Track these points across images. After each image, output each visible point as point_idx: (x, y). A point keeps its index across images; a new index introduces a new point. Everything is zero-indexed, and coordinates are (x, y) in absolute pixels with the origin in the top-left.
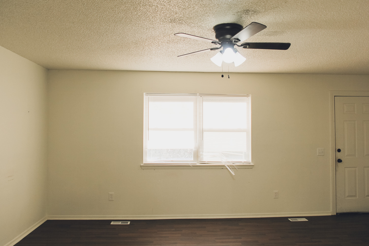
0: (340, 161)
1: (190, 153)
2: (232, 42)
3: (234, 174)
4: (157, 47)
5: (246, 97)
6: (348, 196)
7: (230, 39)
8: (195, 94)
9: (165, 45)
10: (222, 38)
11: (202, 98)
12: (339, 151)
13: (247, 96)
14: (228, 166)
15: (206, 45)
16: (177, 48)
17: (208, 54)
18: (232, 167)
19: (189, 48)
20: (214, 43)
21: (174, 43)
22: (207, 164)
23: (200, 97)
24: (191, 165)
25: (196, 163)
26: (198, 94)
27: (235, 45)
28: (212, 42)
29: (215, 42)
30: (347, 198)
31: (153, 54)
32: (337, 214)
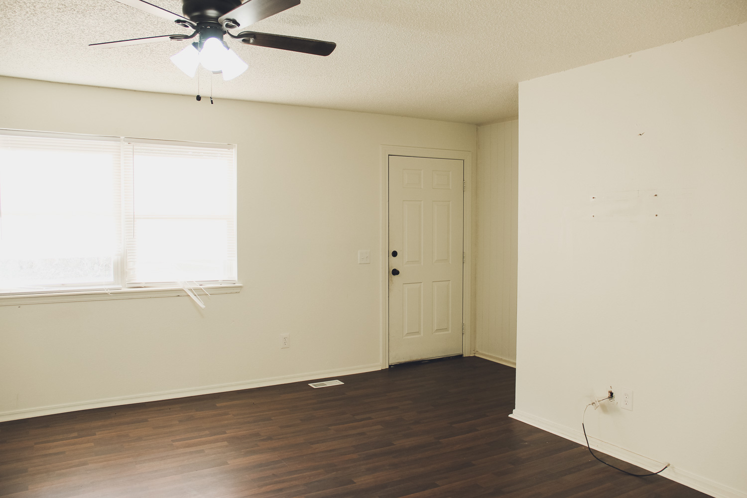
0: (395, 272)
1: (106, 265)
2: (222, 26)
3: (204, 307)
4: (28, 15)
5: (227, 150)
6: (408, 334)
7: (216, 18)
8: (115, 138)
9: (50, 13)
10: (196, 14)
11: (132, 147)
12: (395, 254)
13: (229, 146)
14: (191, 290)
15: (153, 27)
16: (82, 27)
17: (154, 49)
18: (200, 292)
19: (111, 29)
20: (181, 23)
21: (75, 12)
22: (145, 287)
23: (126, 143)
24: (109, 291)
25: (121, 287)
26: (122, 138)
27: (225, 33)
28: (178, 21)
29: (184, 22)
30: (406, 337)
31: (15, 33)
32: (390, 366)
